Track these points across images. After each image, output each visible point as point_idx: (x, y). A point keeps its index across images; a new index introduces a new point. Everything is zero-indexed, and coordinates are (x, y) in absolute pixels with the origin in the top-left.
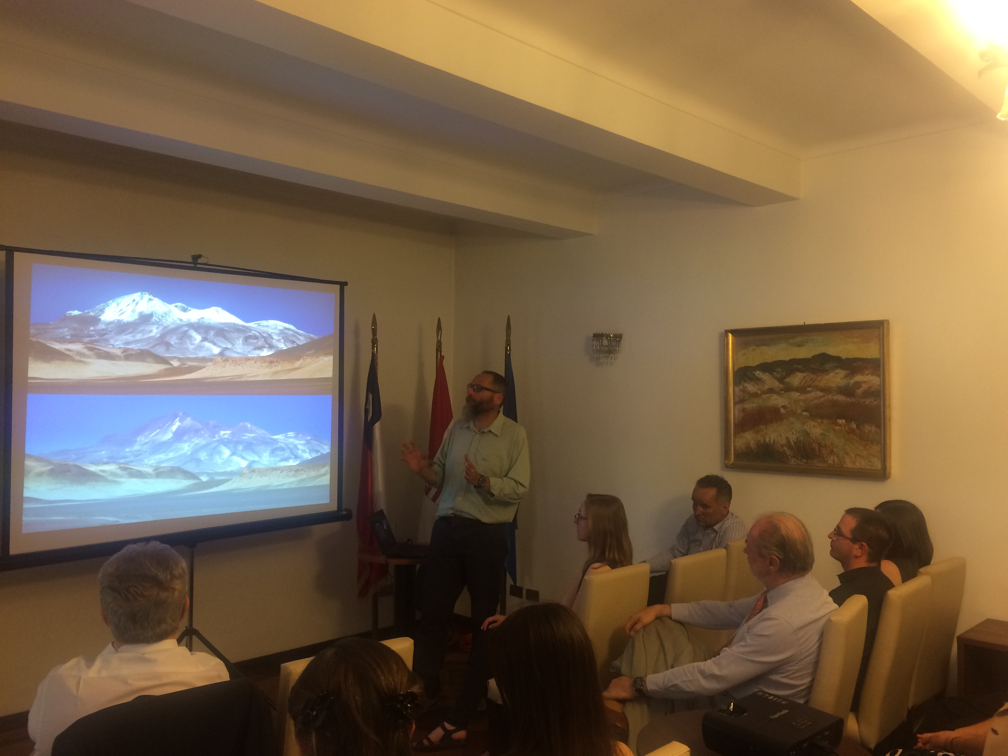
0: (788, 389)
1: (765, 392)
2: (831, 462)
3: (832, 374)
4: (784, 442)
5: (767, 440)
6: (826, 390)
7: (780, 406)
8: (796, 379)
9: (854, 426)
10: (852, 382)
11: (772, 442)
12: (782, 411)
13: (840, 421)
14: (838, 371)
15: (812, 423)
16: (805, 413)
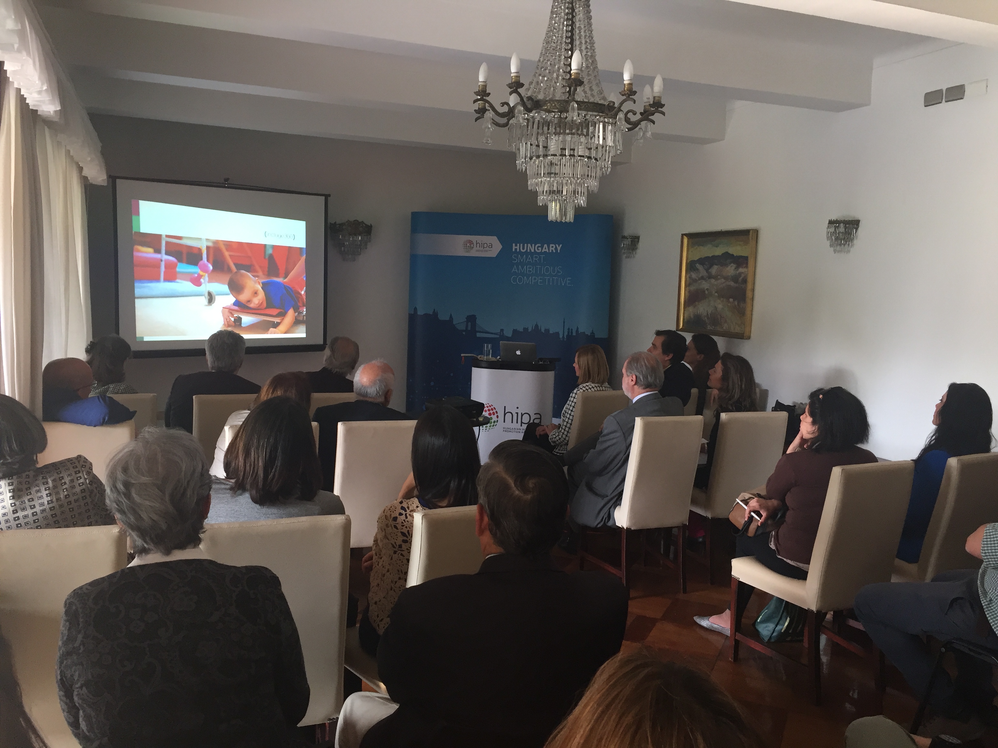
0: (710, 277)
1: (700, 279)
2: (725, 328)
3: (729, 267)
4: (705, 314)
5: (699, 312)
6: (726, 278)
7: (705, 289)
8: (714, 270)
9: (736, 303)
10: (738, 272)
11: (700, 314)
12: (706, 292)
13: (731, 300)
14: (732, 264)
15: (719, 301)
16: (716, 294)
